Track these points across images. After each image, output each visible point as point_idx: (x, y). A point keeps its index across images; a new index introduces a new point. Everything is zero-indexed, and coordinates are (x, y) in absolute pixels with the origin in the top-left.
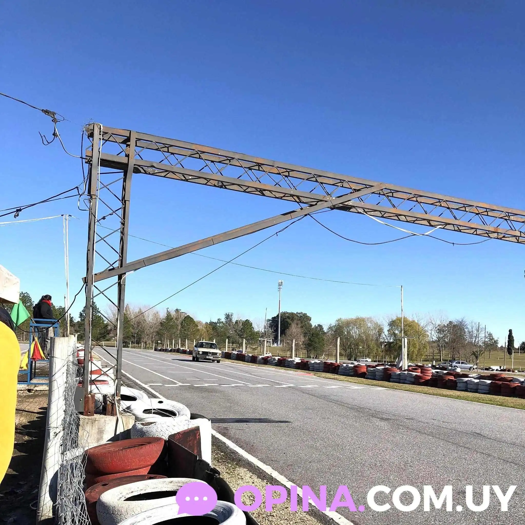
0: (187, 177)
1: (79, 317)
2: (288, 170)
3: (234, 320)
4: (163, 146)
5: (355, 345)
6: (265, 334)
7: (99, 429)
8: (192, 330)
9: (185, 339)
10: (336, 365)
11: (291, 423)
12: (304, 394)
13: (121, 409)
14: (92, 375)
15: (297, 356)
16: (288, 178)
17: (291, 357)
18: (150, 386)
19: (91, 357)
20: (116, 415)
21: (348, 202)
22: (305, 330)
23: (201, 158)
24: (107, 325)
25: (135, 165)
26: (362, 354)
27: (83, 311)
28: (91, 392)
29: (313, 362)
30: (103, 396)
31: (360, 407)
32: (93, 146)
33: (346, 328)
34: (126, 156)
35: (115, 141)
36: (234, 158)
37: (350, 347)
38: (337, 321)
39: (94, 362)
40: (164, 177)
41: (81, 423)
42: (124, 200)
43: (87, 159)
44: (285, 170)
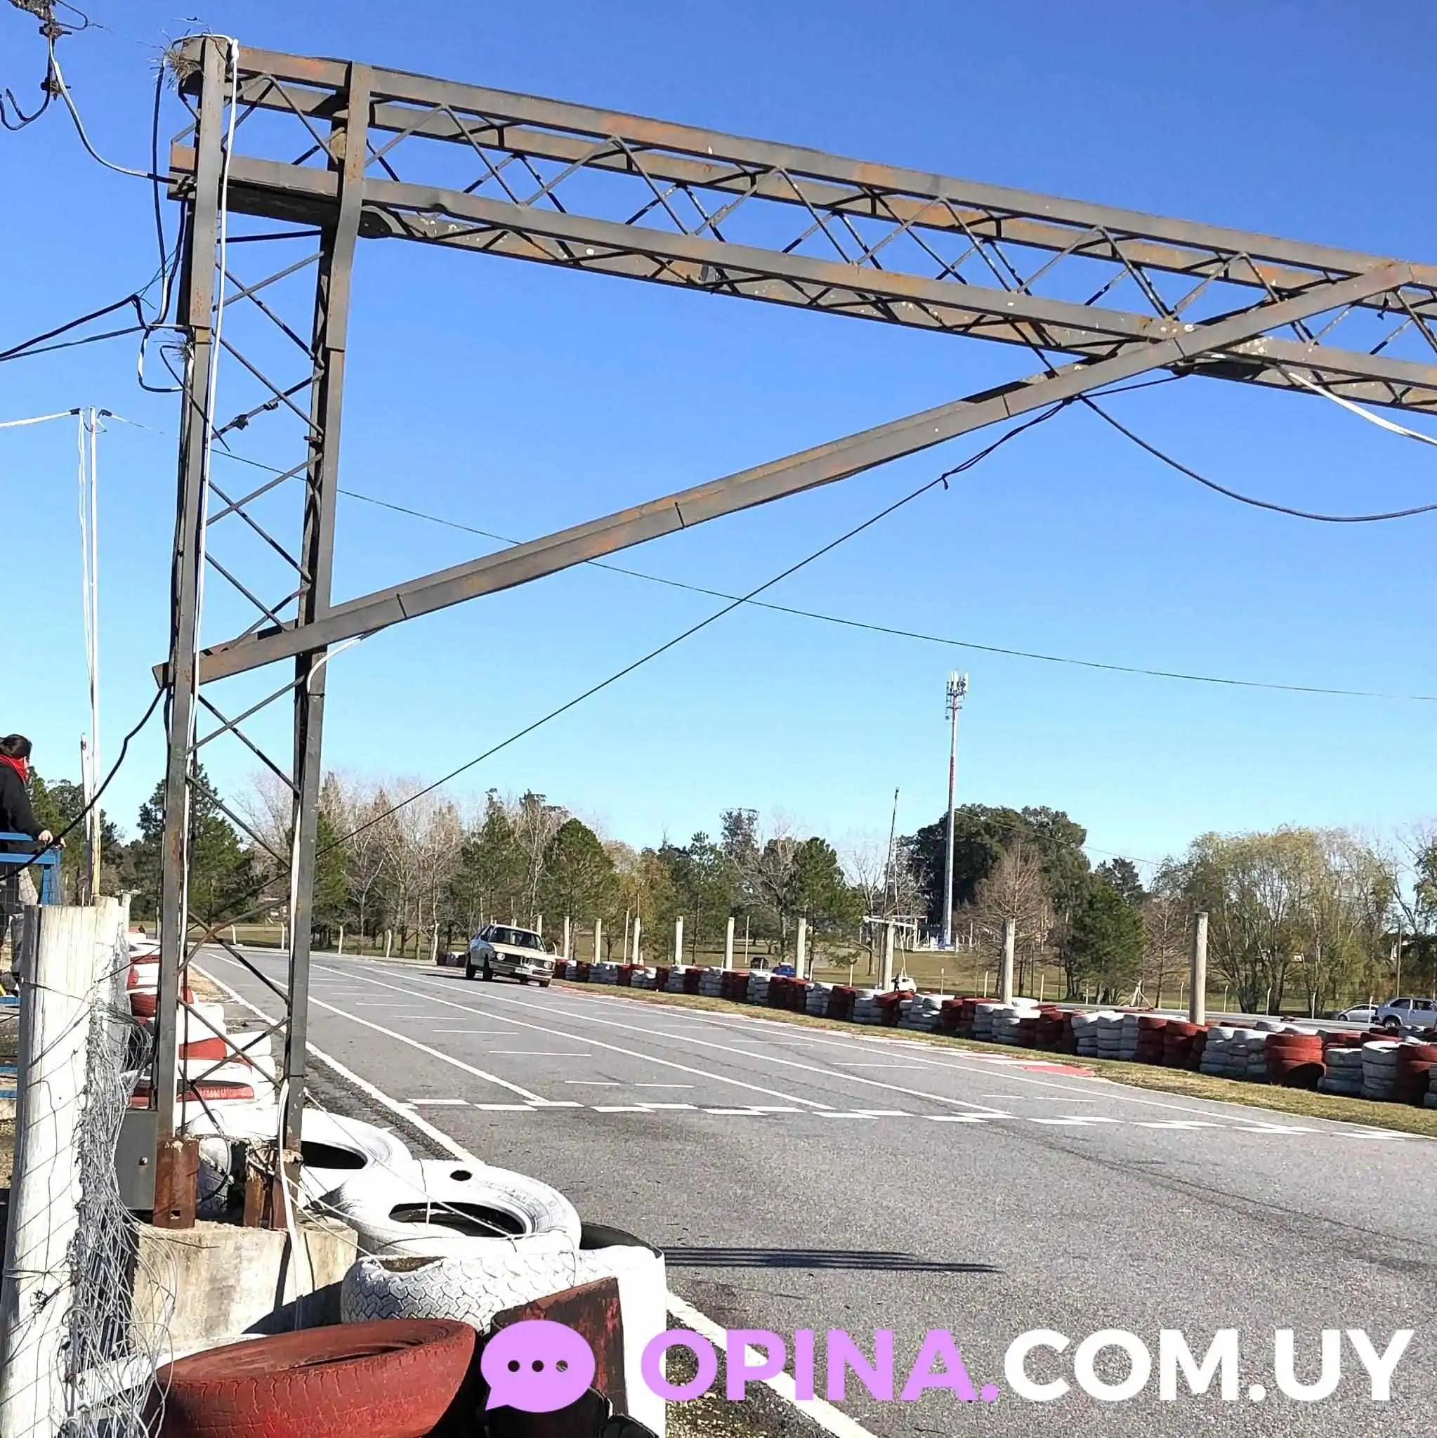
0: (578, 250)
1: (138, 825)
2: (996, 214)
3: (761, 842)
4: (479, 122)
5: (1273, 950)
6: (891, 898)
7: (213, 1280)
8: (588, 883)
9: (561, 916)
10: (1194, 1033)
11: (996, 1276)
12: (1054, 1156)
13: (302, 1202)
14: (189, 1062)
15: (1026, 992)
16: (993, 244)
17: (1000, 997)
18: (420, 1110)
19: (185, 988)
20: (283, 1224)
21: (1248, 344)
22: (1058, 883)
23: (634, 168)
24: (247, 860)
25: (365, 203)
26: (1304, 987)
27: (158, 800)
28: (184, 1128)
29: (1092, 1017)
30: (233, 1146)
31: (1295, 1212)
32: (198, 131)
33: (1235, 874)
34: (329, 169)
35: (287, 105)
36: (773, 167)
37: (1251, 955)
38: (1196, 844)
39: (196, 1006)
40: (485, 249)
41: (143, 1252)
42: (321, 350)
43: (174, 182)
44: (982, 214)
